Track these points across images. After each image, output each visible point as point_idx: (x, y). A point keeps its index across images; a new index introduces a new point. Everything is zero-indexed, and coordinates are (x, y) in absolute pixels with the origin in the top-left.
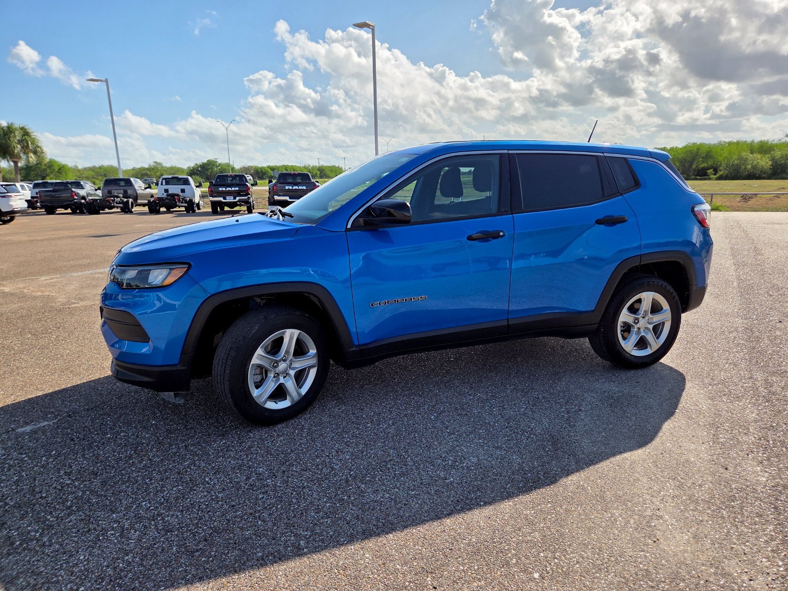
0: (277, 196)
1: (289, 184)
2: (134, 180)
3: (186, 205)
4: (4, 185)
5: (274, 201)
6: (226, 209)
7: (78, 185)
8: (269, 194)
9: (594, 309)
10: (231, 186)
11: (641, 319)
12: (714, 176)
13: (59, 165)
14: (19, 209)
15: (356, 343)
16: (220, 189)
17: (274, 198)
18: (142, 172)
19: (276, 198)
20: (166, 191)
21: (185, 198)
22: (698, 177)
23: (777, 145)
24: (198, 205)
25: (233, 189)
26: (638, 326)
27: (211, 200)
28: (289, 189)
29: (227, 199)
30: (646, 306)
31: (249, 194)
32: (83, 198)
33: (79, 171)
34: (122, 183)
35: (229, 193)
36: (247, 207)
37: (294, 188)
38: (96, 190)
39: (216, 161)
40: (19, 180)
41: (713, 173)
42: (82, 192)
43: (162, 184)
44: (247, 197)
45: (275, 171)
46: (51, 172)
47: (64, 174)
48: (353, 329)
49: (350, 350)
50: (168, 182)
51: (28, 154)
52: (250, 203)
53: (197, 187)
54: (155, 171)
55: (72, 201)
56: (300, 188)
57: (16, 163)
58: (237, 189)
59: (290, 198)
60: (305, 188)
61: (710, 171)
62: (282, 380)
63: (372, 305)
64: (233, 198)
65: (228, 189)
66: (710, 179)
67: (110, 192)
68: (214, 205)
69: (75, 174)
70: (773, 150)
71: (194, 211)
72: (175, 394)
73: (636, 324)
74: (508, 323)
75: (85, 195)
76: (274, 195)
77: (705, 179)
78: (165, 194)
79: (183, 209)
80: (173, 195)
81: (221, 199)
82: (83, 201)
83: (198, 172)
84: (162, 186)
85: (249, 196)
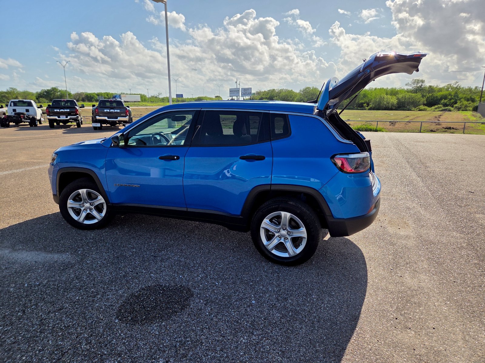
0: (98, 117)
1: (107, 108)
3: (29, 121)
5: (96, 119)
6: (61, 124)
8: (93, 115)
10: (63, 108)
12: (367, 108)
16: (55, 110)
17: (96, 118)
18: (2, 95)
19: (98, 118)
20: (14, 110)
21: (29, 116)
22: (359, 108)
23: (400, 91)
24: (40, 121)
25: (65, 110)
27: (48, 118)
28: (107, 112)
29: (61, 117)
31: (78, 114)
35: (63, 114)
36: (77, 123)
37: (111, 111)
39: (57, 89)
41: (367, 105)
43: (11, 106)
44: (76, 117)
45: (100, 96)
50: (15, 104)
52: (79, 120)
53: (38, 108)
54: (11, 94)
56: (116, 111)
58: (68, 110)
59: (108, 118)
60: (119, 111)
61: (365, 105)
64: (65, 117)
65: (61, 110)
66: (365, 109)
68: (51, 121)
70: (398, 94)
71: (36, 125)
74: (187, 210)
76: (96, 116)
77: (363, 109)
78: (13, 113)
79: (28, 123)
80: (19, 114)
81: (56, 118)
83: (44, 96)
84: (11, 107)
85: (78, 116)
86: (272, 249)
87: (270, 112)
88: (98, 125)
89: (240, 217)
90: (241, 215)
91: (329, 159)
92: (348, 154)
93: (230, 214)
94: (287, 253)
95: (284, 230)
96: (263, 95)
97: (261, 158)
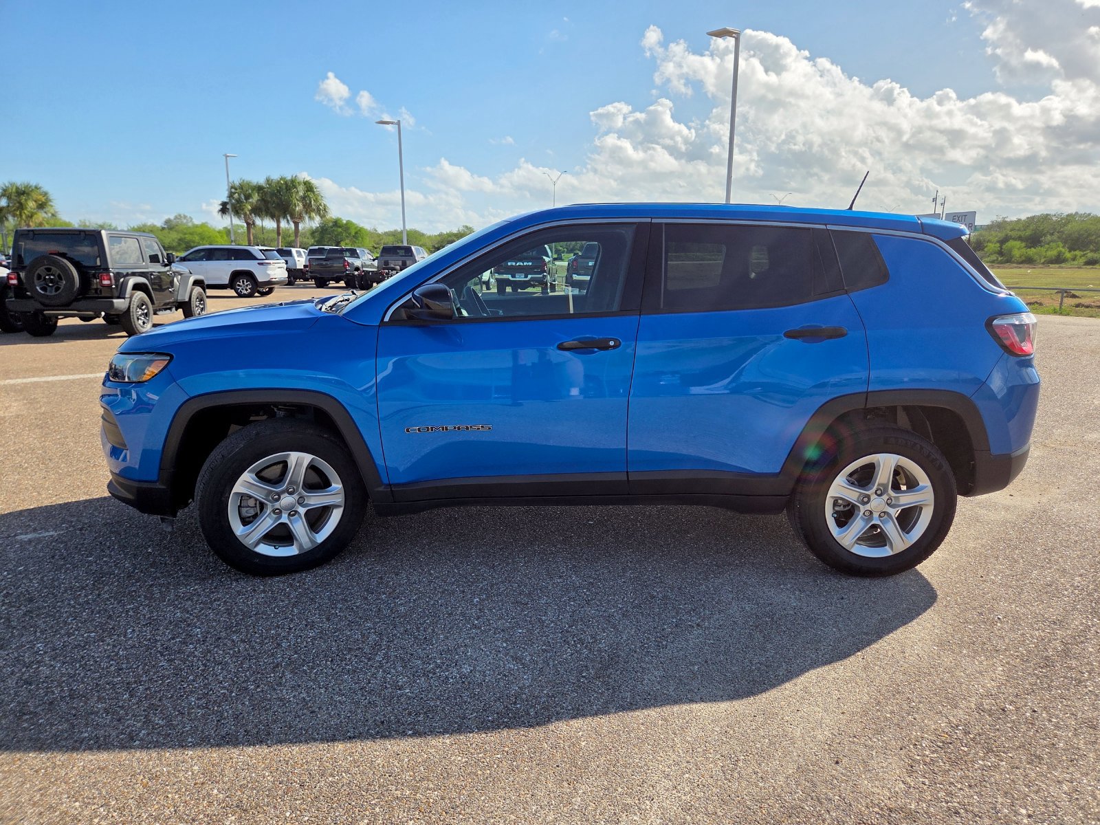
2: (415, 249)
4: (264, 250)
7: (353, 253)
8: (568, 272)
9: (778, 471)
10: (523, 259)
11: (873, 497)
13: (356, 228)
14: (277, 279)
15: (385, 481)
18: (436, 239)
25: (525, 264)
26: (868, 507)
29: (517, 276)
30: (884, 475)
31: (545, 271)
32: (357, 269)
33: (379, 235)
34: (402, 252)
35: (520, 270)
36: (543, 288)
38: (374, 260)
40: (298, 245)
42: (357, 263)
44: (541, 276)
46: (347, 237)
47: (360, 239)
48: (379, 461)
49: (376, 490)
51: (310, 214)
52: (546, 283)
55: (344, 272)
57: (296, 224)
58: (530, 264)
62: (284, 519)
63: (408, 431)
64: (523, 276)
65: (518, 264)
67: (386, 263)
69: (373, 239)
72: (161, 518)
73: (864, 503)
74: (628, 478)
75: (360, 266)
81: (509, 277)
82: (356, 273)
85: (545, 274)
90: (781, 473)
96: (1011, 230)
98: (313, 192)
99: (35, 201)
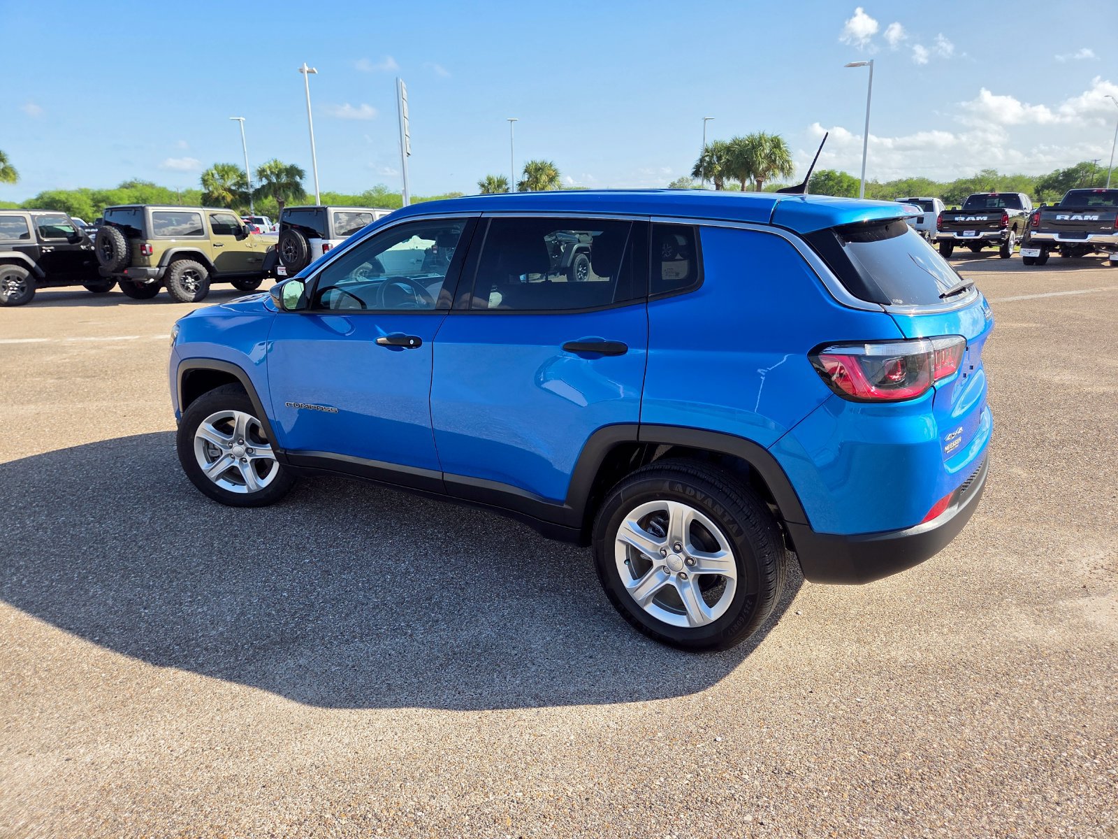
0: (1035, 233)
1: (1066, 210)
10: (975, 213)
11: (669, 551)
15: (281, 445)
16: (957, 219)
17: (1032, 236)
19: (1035, 235)
25: (978, 219)
26: (664, 562)
31: (1005, 227)
35: (970, 226)
36: (1000, 248)
49: (277, 452)
51: (774, 171)
52: (1005, 242)
59: (1060, 237)
62: (236, 463)
64: (974, 234)
65: (968, 219)
74: (442, 477)
83: (1056, 184)
86: (646, 601)
87: (653, 220)
88: (1036, 253)
89: (565, 506)
90: (567, 501)
91: (804, 358)
92: (861, 343)
93: (540, 495)
94: (685, 616)
95: (677, 552)
97: (617, 350)
98: (780, 149)
99: (548, 176)
